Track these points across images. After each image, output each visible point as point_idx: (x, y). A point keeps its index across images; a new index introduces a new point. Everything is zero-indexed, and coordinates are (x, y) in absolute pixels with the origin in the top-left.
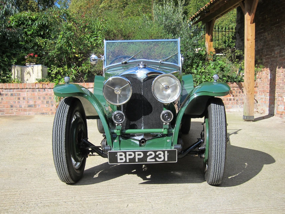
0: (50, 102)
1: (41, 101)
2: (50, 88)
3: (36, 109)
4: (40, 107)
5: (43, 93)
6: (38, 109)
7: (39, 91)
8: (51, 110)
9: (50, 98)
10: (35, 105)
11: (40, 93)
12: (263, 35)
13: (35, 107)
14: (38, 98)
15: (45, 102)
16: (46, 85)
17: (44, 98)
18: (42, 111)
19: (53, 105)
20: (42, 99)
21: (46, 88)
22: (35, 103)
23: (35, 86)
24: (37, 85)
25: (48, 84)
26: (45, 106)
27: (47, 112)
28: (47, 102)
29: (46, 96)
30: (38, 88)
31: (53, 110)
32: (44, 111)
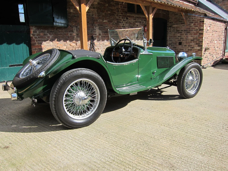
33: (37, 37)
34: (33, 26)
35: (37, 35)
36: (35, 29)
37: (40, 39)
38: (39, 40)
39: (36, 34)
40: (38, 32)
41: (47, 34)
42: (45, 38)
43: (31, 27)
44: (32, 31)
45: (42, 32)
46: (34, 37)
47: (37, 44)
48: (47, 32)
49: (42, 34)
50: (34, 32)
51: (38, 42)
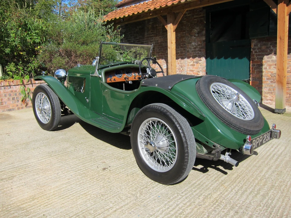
0: (16, 98)
1: (7, 98)
2: (15, 85)
3: (3, 106)
4: (7, 104)
5: (9, 90)
6: (5, 106)
7: (4, 88)
8: (17, 105)
9: (16, 95)
10: (1, 103)
11: (5, 91)
12: (154, 38)
13: (2, 105)
14: (4, 95)
15: (11, 99)
16: (12, 82)
17: (10, 95)
18: (9, 108)
19: (18, 101)
20: (8, 96)
21: (11, 86)
22: (2, 100)
23: (1, 84)
24: (2, 83)
25: (13, 82)
26: (11, 102)
27: (13, 108)
28: (13, 99)
29: (11, 93)
30: (4, 86)
31: (19, 105)
32: (11, 107)
33: (258, 52)
34: (254, 39)
35: (258, 49)
36: (256, 42)
37: (260, 53)
38: (259, 55)
39: (256, 47)
40: (259, 45)
41: (270, 47)
42: (267, 51)
43: (252, 41)
44: (253, 44)
45: (265, 44)
46: (254, 52)
47: (256, 60)
48: (270, 45)
49: (263, 47)
50: (255, 45)
51: (258, 57)
